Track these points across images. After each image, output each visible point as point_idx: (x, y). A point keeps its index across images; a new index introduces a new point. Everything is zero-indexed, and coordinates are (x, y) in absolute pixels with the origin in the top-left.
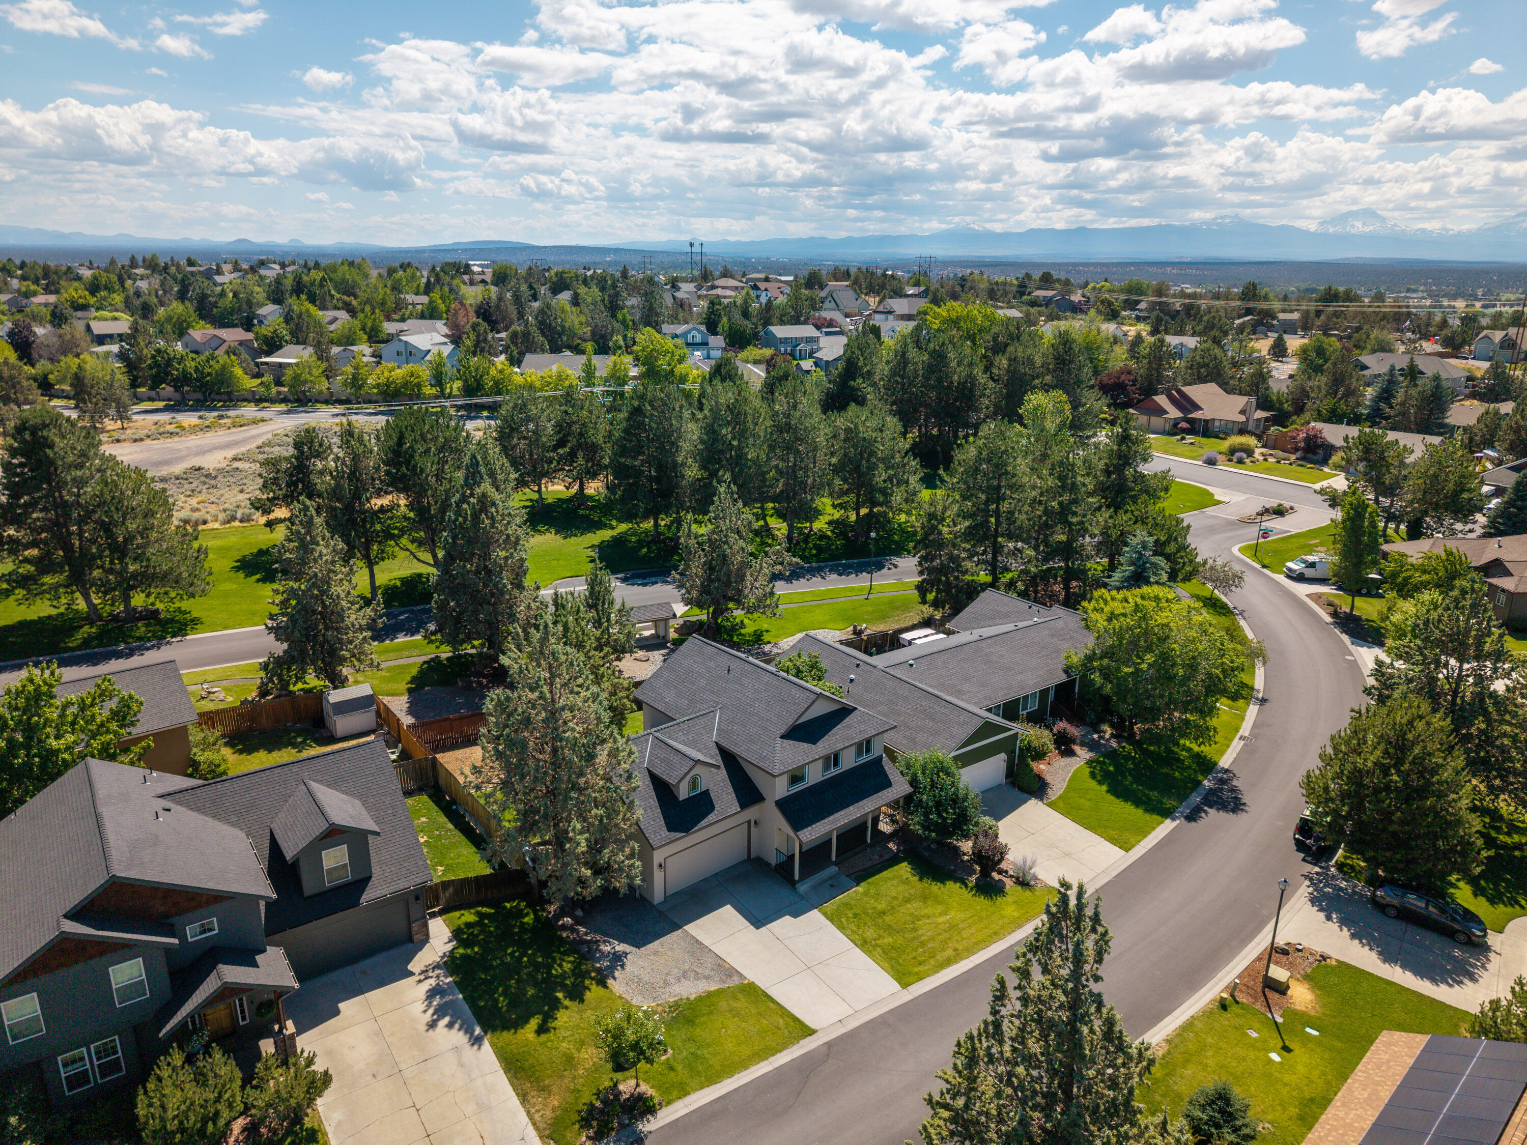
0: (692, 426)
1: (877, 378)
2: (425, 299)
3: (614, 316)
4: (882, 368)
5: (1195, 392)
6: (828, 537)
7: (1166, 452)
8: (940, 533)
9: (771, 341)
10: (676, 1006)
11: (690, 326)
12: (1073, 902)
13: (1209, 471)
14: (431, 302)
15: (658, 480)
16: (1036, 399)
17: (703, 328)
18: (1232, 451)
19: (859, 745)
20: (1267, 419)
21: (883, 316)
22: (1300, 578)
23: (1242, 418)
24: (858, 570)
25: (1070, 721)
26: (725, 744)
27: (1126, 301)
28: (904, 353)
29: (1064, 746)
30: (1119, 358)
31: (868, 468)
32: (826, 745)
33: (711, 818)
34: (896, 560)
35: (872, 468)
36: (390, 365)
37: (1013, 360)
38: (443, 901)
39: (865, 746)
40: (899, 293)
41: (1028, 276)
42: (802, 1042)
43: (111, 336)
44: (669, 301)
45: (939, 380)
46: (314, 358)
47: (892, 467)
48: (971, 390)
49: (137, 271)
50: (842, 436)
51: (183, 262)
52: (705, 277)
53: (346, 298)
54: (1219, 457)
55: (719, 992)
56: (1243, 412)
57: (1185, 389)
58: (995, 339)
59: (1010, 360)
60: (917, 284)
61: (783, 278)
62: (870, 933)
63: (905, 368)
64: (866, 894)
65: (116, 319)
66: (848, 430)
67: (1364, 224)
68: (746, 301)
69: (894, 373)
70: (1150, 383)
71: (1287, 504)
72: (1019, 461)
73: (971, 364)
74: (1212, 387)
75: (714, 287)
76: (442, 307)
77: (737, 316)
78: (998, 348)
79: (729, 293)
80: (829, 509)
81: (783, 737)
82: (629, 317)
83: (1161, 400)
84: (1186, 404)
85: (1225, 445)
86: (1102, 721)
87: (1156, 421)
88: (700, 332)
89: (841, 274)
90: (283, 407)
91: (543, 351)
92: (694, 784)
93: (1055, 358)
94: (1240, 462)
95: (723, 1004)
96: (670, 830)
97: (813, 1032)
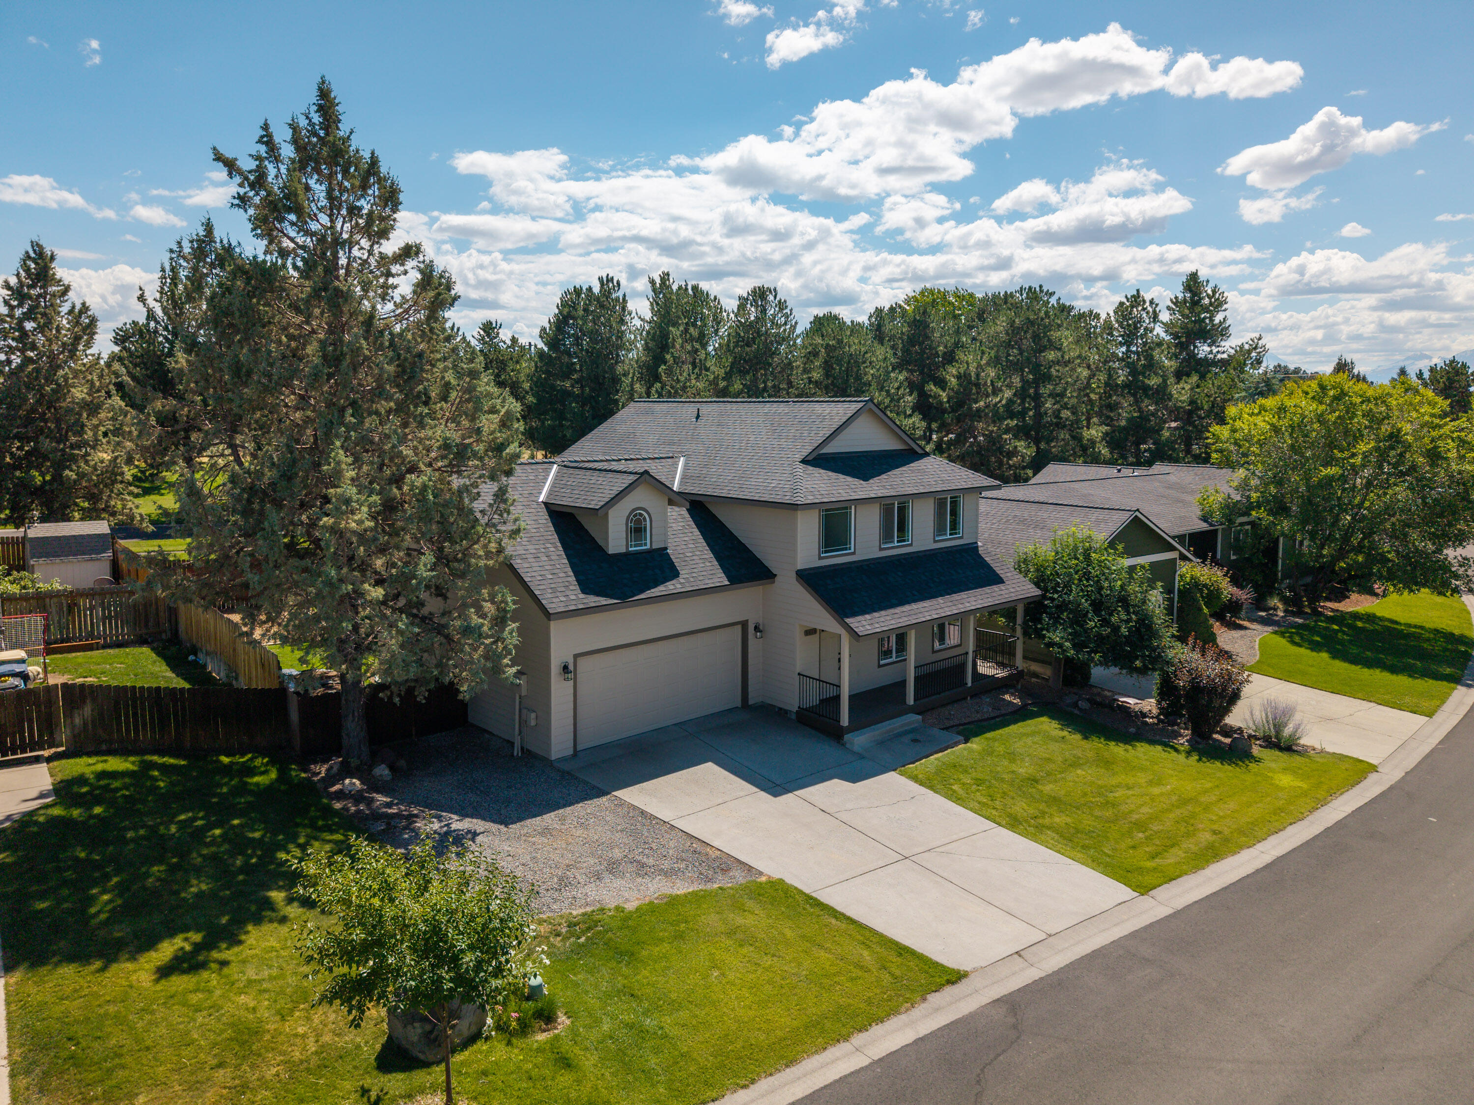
10: (590, 922)
19: (940, 500)
26: (696, 490)
32: (879, 490)
33: (671, 587)
38: (64, 735)
39: (948, 509)
42: (934, 999)
55: (696, 898)
62: (1021, 807)
64: (987, 753)
81: (804, 461)
92: (637, 529)
95: (710, 920)
96: (586, 587)
97: (955, 977)
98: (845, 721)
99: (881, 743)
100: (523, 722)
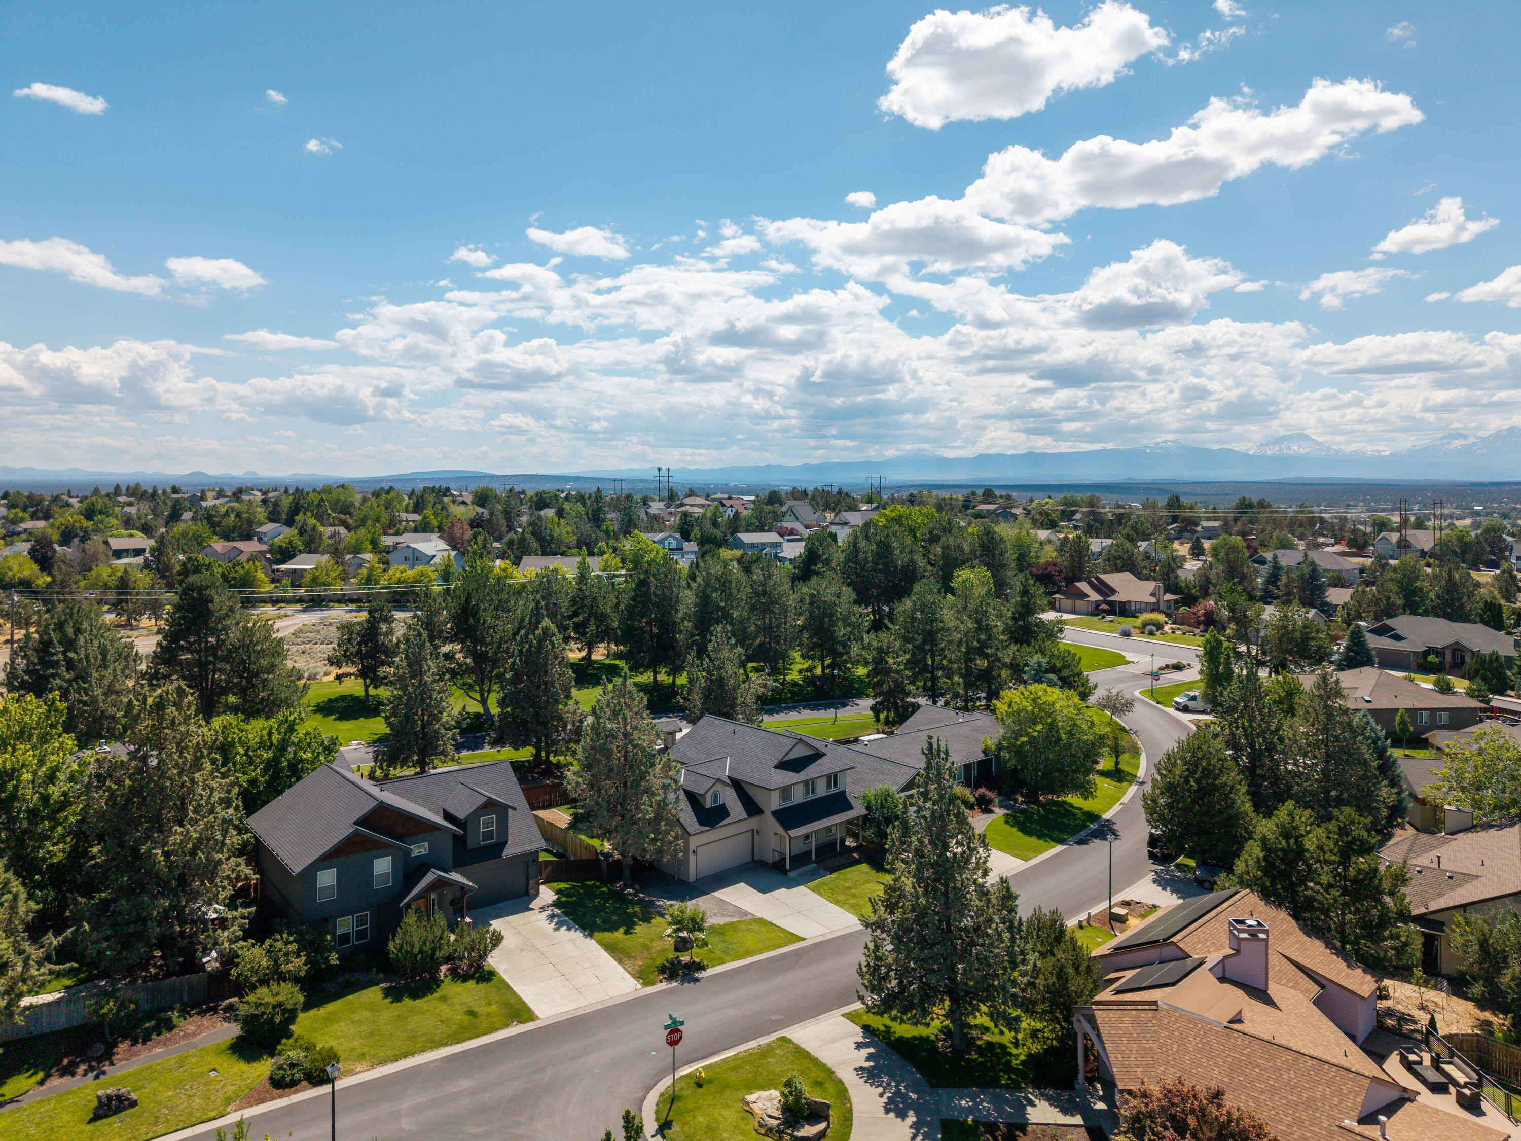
0: (688, 593)
1: (834, 564)
2: (416, 517)
3: (598, 527)
4: (838, 557)
5: (1111, 579)
6: (799, 685)
7: (1088, 628)
8: (887, 662)
9: (739, 544)
11: (667, 534)
12: (935, 746)
13: (1125, 641)
14: (425, 518)
15: (658, 636)
16: (963, 575)
17: (678, 535)
18: (1145, 625)
19: (829, 777)
20: (1176, 602)
21: (839, 527)
22: (1185, 709)
23: (1153, 600)
24: (827, 707)
25: (987, 788)
26: (734, 776)
27: (1063, 511)
28: (855, 545)
29: (984, 805)
30: (1050, 553)
31: (830, 625)
32: (804, 775)
33: (728, 820)
34: (857, 701)
35: (833, 624)
36: (401, 568)
37: (945, 548)
38: (544, 875)
39: (833, 779)
40: (853, 508)
41: (974, 494)
42: (796, 943)
43: (127, 551)
44: (643, 515)
45: (886, 565)
46: (332, 562)
47: (849, 625)
48: (913, 572)
49: (121, 499)
50: (808, 601)
51: (169, 491)
52: (672, 497)
53: (342, 516)
54: (1132, 630)
55: (738, 922)
56: (1153, 595)
57: (1102, 576)
58: (931, 533)
59: (943, 548)
60: (870, 501)
61: (745, 498)
62: (841, 897)
63: (857, 556)
64: (837, 878)
65: (131, 536)
66: (812, 596)
67: (1299, 447)
68: (715, 514)
69: (847, 560)
70: (1074, 573)
71: (1185, 663)
72: (945, 611)
73: (911, 552)
74: (1127, 575)
75: (682, 505)
76: (435, 523)
77: (708, 525)
78: (933, 539)
79: (696, 509)
80: (799, 659)
81: (775, 767)
82: (611, 528)
83: (1083, 586)
84: (1105, 589)
85: (1138, 622)
86: (1014, 793)
87: (1079, 604)
88: (675, 538)
89: (799, 494)
90: (298, 607)
91: (537, 555)
92: (715, 797)
93: (980, 546)
94: (1151, 633)
95: (743, 927)
96: (701, 824)
97: (804, 939)
98: (788, 867)
99: (801, 875)
100: (679, 869)
